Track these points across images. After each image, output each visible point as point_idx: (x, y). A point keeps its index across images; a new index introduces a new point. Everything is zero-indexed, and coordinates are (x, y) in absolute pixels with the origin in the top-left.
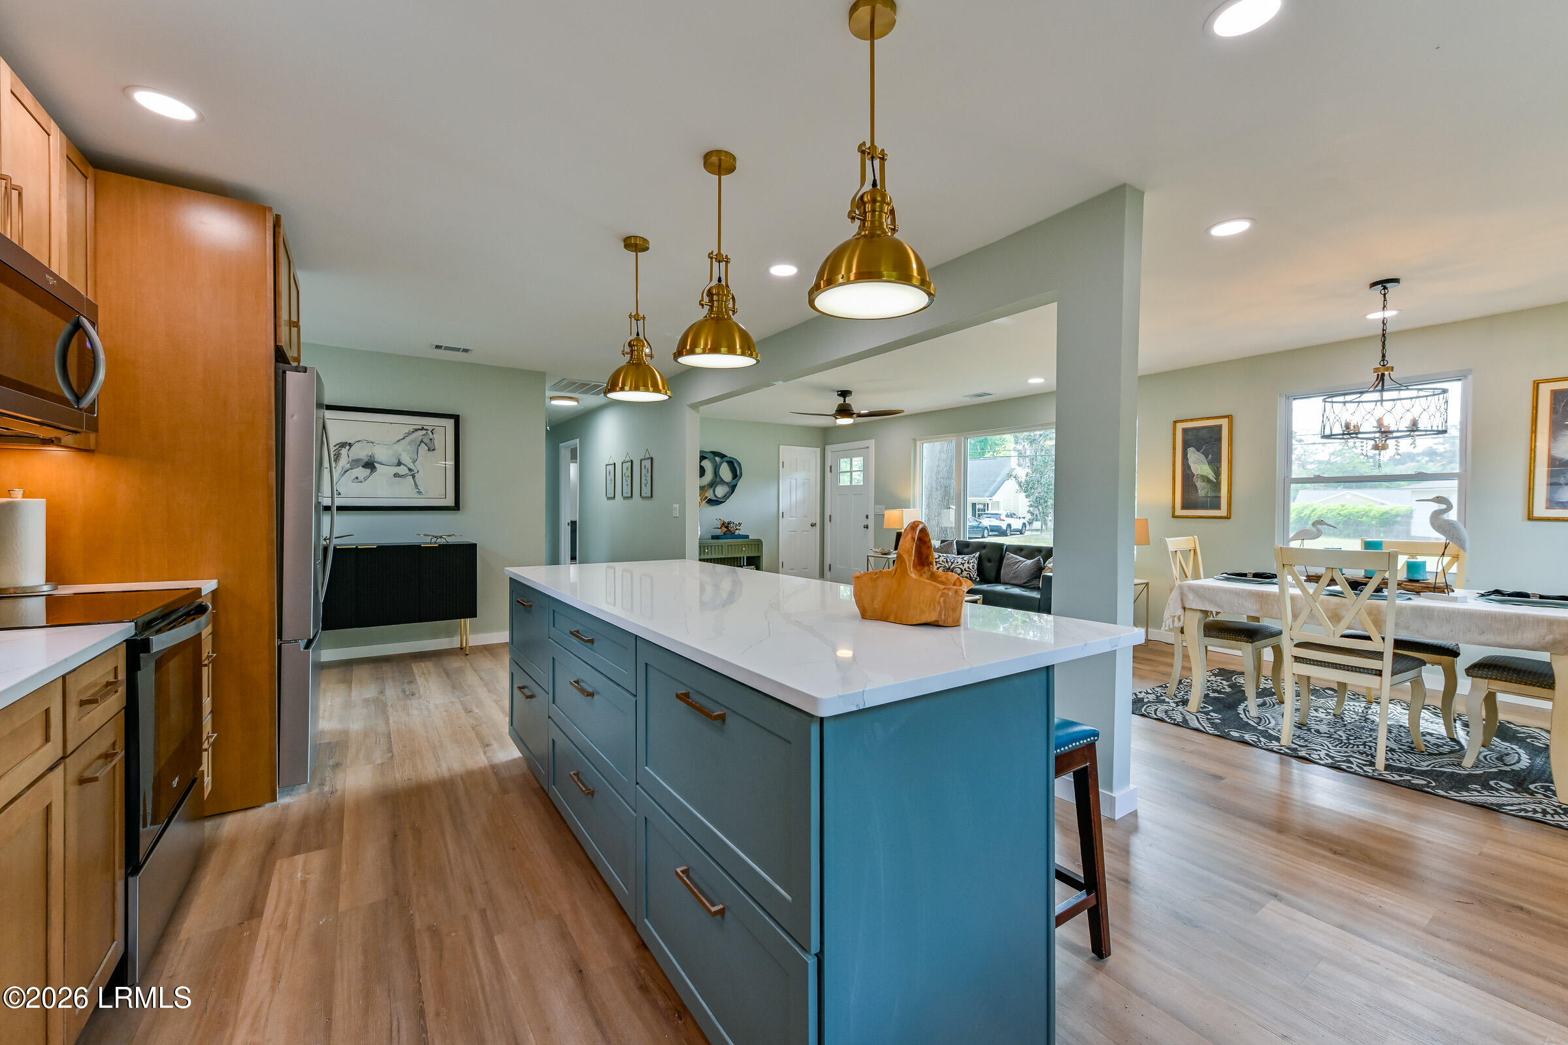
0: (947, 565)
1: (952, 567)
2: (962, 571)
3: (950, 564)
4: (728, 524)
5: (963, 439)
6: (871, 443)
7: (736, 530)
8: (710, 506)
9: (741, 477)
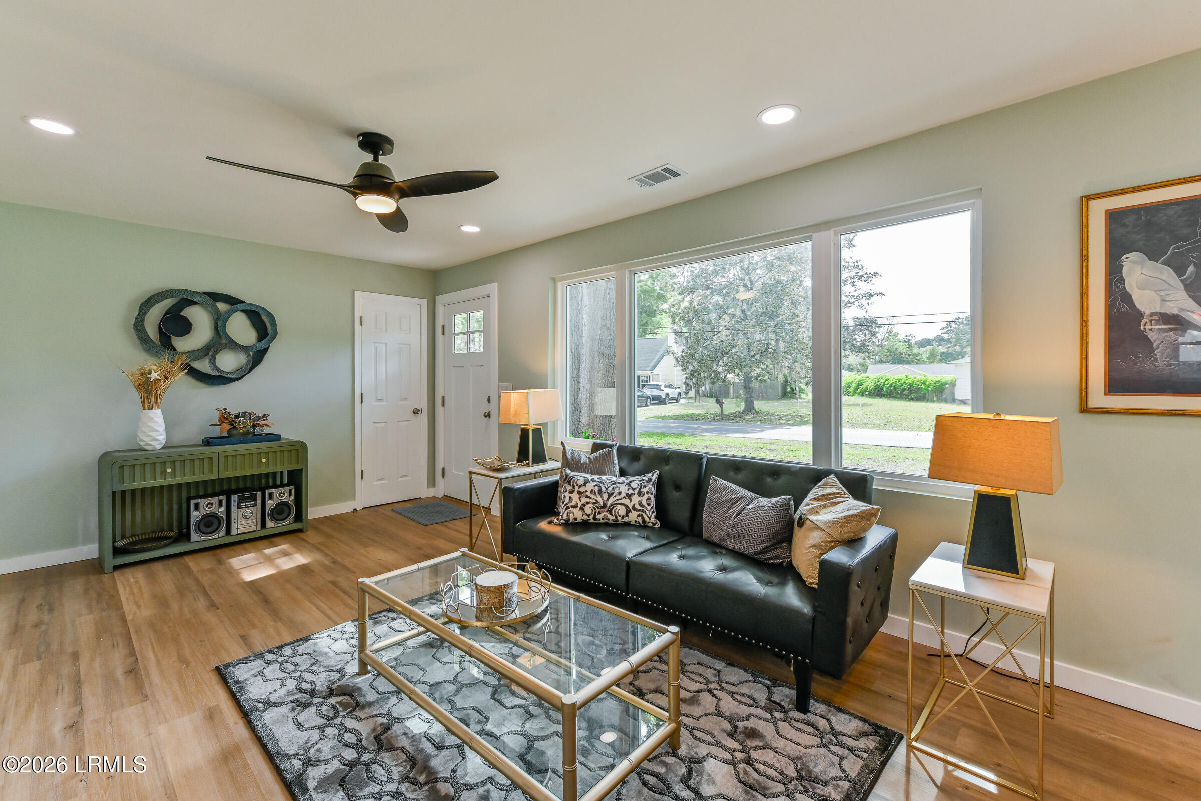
0: (599, 499)
1: (609, 503)
2: (628, 511)
3: (605, 496)
4: (237, 416)
5: (627, 275)
6: (493, 289)
7: (254, 426)
8: (207, 386)
9: (274, 337)
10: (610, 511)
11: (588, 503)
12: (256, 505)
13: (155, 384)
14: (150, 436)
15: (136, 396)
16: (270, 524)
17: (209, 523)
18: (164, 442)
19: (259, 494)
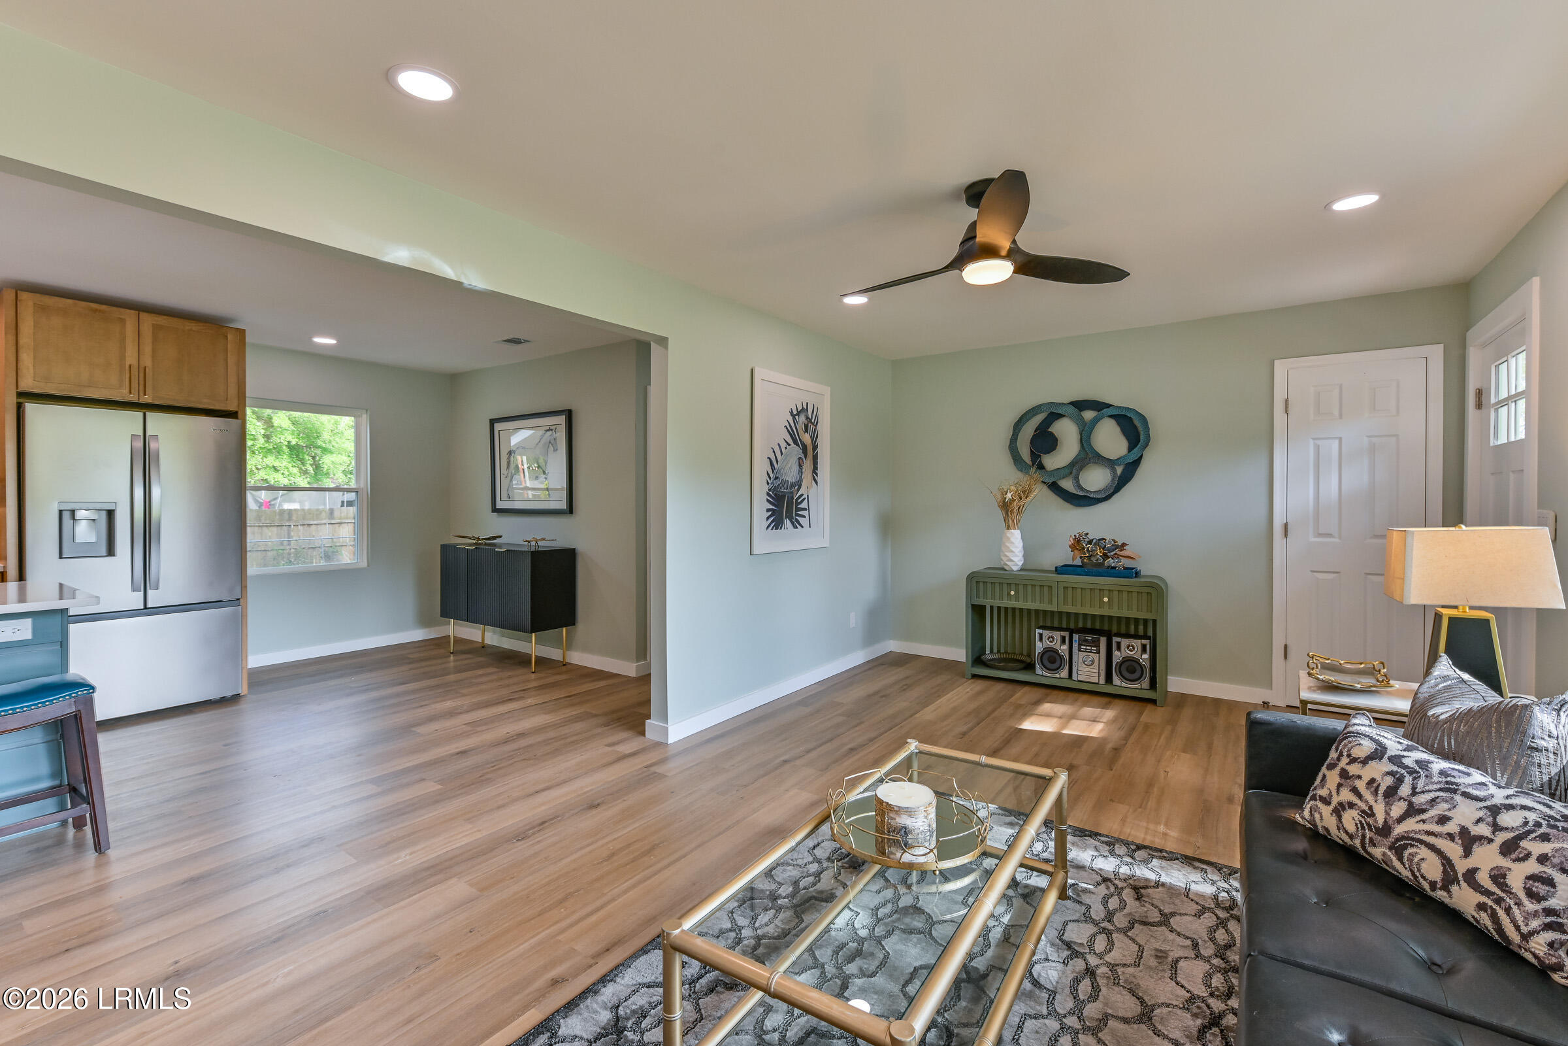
2: (1451, 878)
4: (1089, 543)
6: (1533, 292)
7: (1105, 556)
8: (1072, 506)
9: (1146, 445)
10: (1399, 852)
11: (1351, 805)
12: (1098, 652)
13: (1011, 504)
14: (1007, 556)
15: (1000, 514)
16: (1116, 680)
17: (1052, 659)
18: (1020, 563)
19: (1103, 641)
